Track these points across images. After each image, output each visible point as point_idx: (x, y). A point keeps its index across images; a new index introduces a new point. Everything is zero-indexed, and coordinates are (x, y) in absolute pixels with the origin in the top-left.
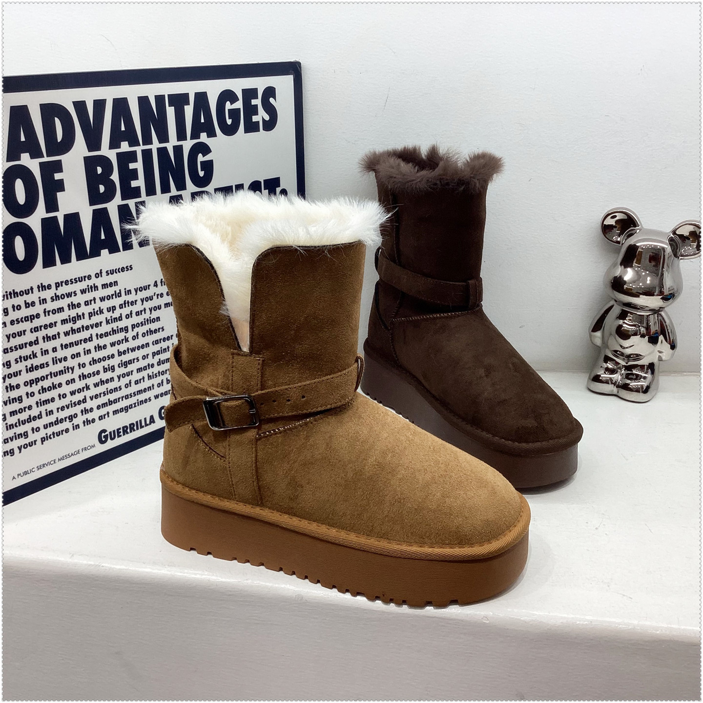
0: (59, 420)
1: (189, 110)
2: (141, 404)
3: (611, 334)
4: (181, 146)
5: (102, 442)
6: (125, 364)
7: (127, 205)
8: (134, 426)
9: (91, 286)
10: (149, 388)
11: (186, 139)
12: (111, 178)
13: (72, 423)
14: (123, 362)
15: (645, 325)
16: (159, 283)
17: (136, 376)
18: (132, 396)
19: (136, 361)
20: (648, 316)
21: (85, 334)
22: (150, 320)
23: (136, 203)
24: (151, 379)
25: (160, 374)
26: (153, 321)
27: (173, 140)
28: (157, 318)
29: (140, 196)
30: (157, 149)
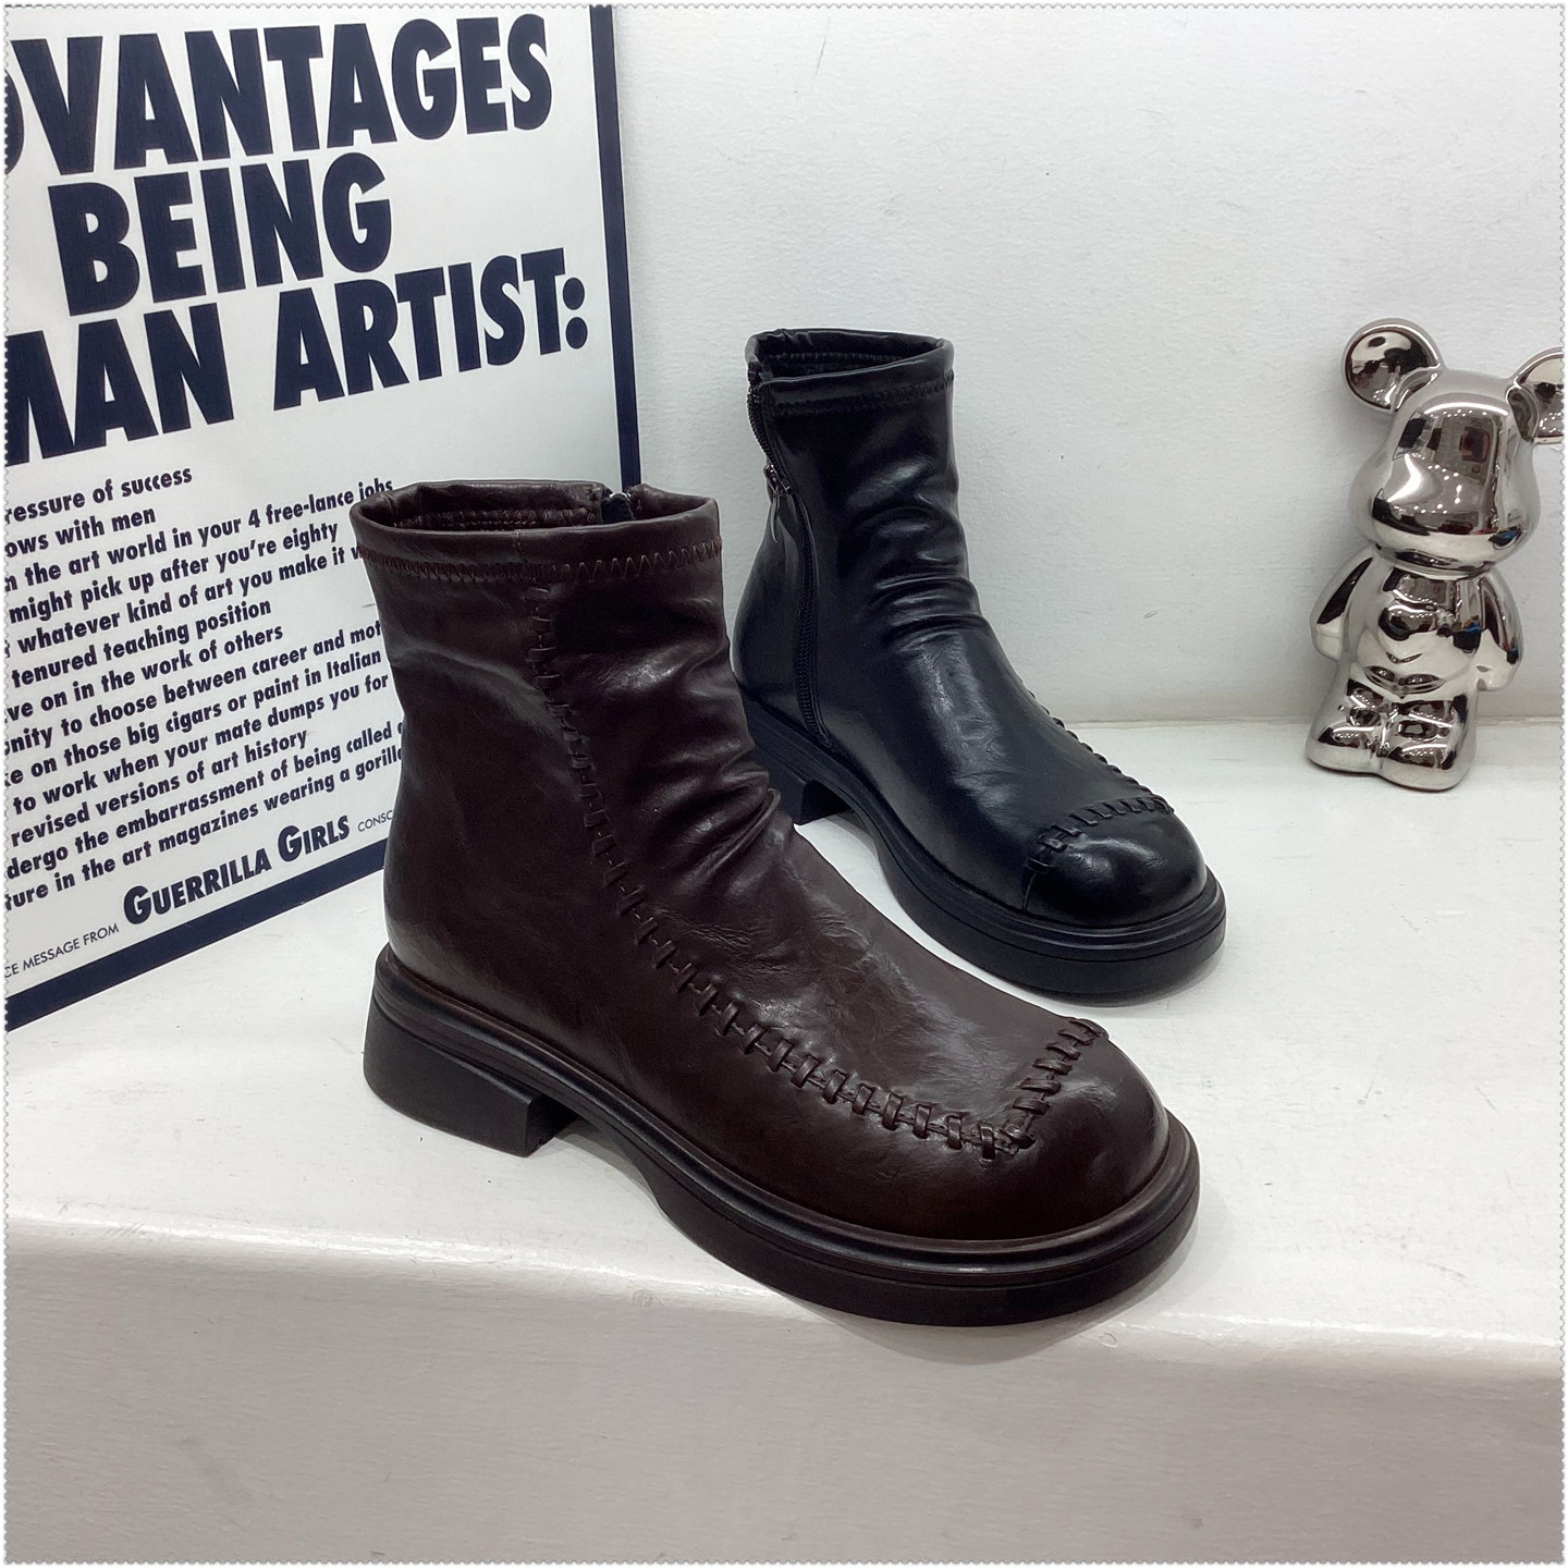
0: (19, 864)
1: (321, 71)
2: (231, 823)
3: (1366, 628)
4: (305, 163)
5: (135, 919)
6: (186, 722)
7: (169, 315)
8: (216, 877)
9: (85, 523)
10: (251, 783)
11: (314, 144)
12: (123, 242)
13: (54, 871)
14: (179, 717)
15: (1447, 604)
16: (262, 516)
17: (214, 753)
18: (207, 802)
19: (212, 713)
20: (1455, 582)
21: (75, 647)
22: (245, 610)
23: (194, 310)
24: (254, 759)
25: (278, 745)
26: (253, 612)
27: (283, 148)
28: (262, 605)
29: (203, 292)
30: (243, 169)
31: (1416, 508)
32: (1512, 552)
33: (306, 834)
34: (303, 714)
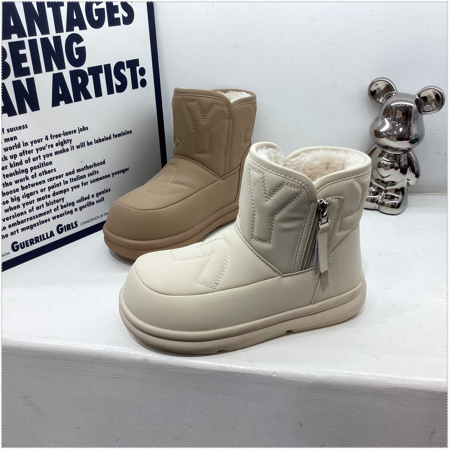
1: (64, 11)
2: (42, 224)
4: (59, 37)
5: (14, 250)
6: (28, 196)
7: (20, 81)
8: (38, 239)
10: (48, 212)
11: (62, 31)
12: (5, 61)
14: (26, 194)
15: (398, 161)
16: (49, 137)
17: (37, 204)
18: (33, 217)
19: (35, 193)
20: (400, 155)
22: (45, 164)
23: (27, 79)
24: (49, 205)
25: (56, 202)
26: (47, 164)
27: (53, 32)
28: (50, 162)
29: (30, 74)
30: (41, 39)
31: (388, 133)
32: (417, 145)
33: (65, 226)
34: (63, 193)
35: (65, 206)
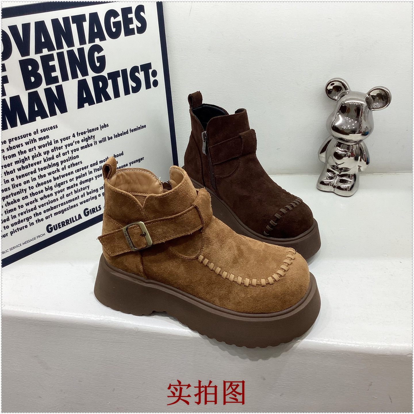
0: (20, 221)
1: (86, 25)
2: (71, 208)
4: (83, 48)
5: (49, 232)
6: (59, 185)
7: (50, 89)
8: (69, 221)
9: (32, 140)
10: (76, 198)
11: (85, 43)
12: (38, 72)
13: (29, 222)
14: (57, 184)
15: (351, 151)
16: (76, 135)
17: (67, 192)
18: (65, 204)
19: (65, 183)
20: (352, 145)
21: (31, 169)
22: (72, 157)
23: (56, 87)
24: (77, 193)
25: (82, 189)
26: (74, 158)
27: (77, 45)
28: (77, 156)
29: (58, 82)
30: (67, 51)
33: (90, 210)
34: (88, 181)
35: (90, 193)
